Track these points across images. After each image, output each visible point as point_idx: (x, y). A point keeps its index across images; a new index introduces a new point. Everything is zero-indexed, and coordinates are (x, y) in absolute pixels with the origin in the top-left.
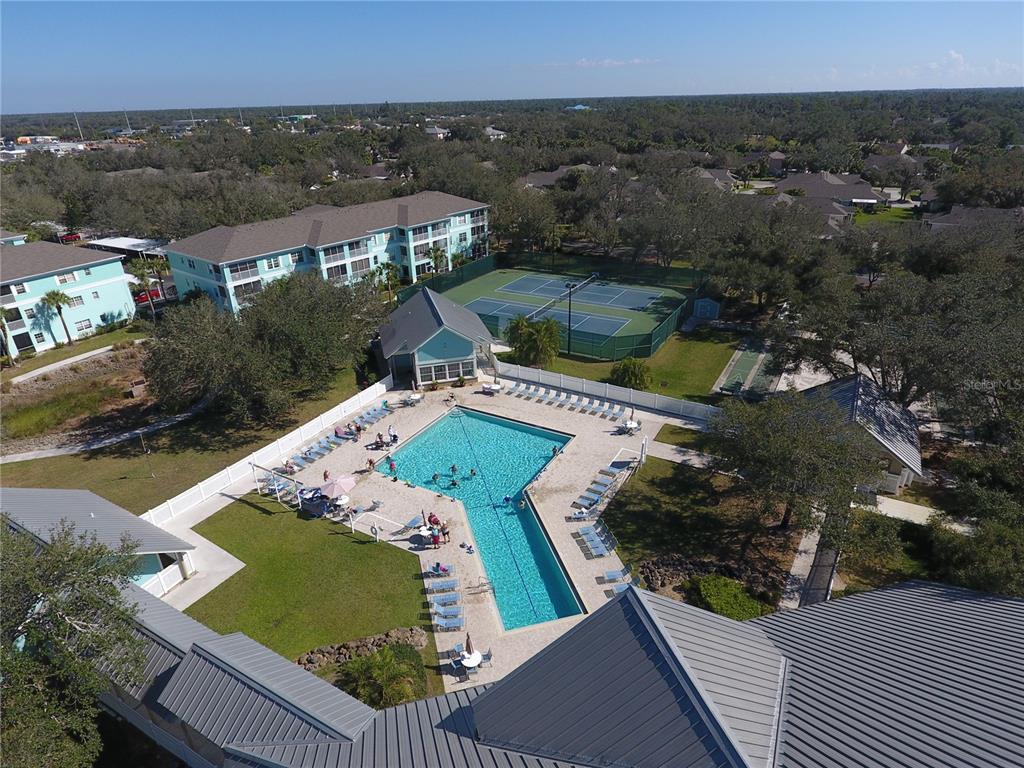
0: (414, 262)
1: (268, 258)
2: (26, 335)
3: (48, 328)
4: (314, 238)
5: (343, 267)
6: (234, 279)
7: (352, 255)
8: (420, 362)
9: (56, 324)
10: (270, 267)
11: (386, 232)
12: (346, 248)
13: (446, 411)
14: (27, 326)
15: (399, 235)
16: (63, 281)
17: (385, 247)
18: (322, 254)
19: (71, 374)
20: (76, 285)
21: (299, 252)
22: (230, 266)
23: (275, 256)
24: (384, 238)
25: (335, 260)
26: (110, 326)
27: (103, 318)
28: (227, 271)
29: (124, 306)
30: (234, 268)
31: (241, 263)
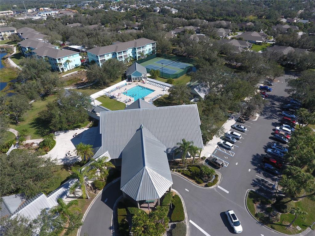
0: (138, 55)
1: (107, 54)
2: (63, 68)
3: (66, 67)
4: (116, 50)
5: (122, 57)
6: (100, 58)
7: (124, 54)
8: (132, 77)
9: (68, 66)
10: (107, 56)
11: (131, 48)
12: (122, 52)
13: (136, 85)
14: (63, 66)
15: (134, 49)
16: (69, 58)
17: (131, 52)
18: (117, 54)
19: (71, 76)
20: (71, 58)
21: (113, 53)
22: (99, 56)
23: (108, 54)
24: (131, 50)
25: (120, 55)
26: (77, 67)
27: (76, 65)
28: (99, 57)
29: (79, 63)
30: (100, 56)
31: (101, 55)
